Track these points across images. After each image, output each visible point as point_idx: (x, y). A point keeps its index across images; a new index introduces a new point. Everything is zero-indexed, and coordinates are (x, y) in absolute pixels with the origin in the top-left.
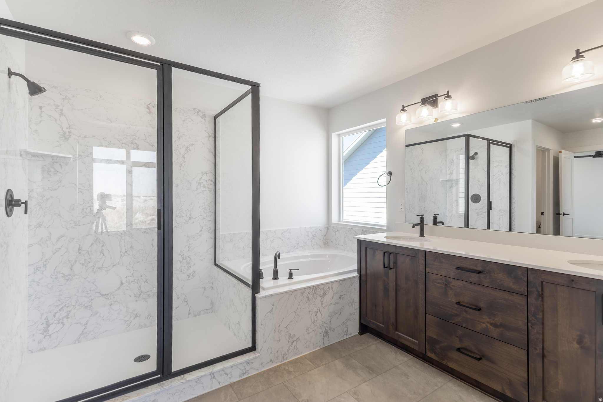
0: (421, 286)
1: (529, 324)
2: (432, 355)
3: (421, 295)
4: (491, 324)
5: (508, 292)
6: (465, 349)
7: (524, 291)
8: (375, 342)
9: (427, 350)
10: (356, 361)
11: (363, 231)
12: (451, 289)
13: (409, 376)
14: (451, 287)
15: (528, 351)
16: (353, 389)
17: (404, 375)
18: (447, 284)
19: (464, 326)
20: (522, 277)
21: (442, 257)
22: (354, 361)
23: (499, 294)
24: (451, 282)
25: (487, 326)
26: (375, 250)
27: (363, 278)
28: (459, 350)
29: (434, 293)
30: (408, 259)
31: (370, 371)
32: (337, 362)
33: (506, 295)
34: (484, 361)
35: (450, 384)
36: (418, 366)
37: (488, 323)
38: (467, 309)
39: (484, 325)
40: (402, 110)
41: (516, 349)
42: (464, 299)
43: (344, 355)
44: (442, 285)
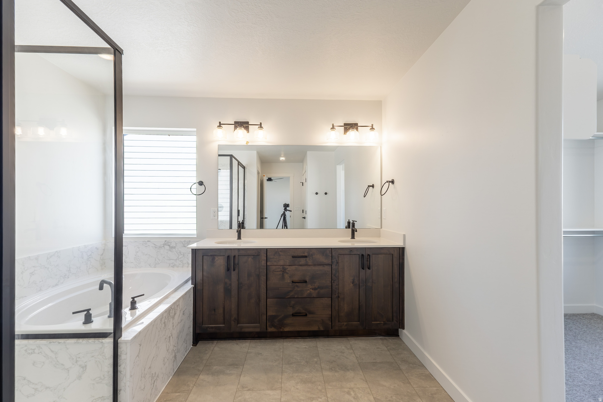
0: (263, 278)
1: (332, 281)
2: (272, 329)
3: (263, 286)
4: (313, 289)
5: (322, 266)
6: (296, 313)
7: (330, 263)
8: (214, 345)
9: (268, 327)
10: (217, 367)
11: (166, 242)
12: (287, 273)
13: (261, 353)
14: (287, 272)
15: (332, 297)
16: (239, 386)
17: (259, 355)
18: (284, 271)
19: (296, 297)
20: (329, 254)
21: (280, 251)
22: (215, 367)
23: (317, 268)
24: (287, 268)
25: (310, 291)
26: (215, 256)
27: (199, 287)
28: (293, 315)
29: (274, 280)
30: (250, 259)
31: (235, 366)
32: (201, 377)
33: (321, 268)
34: (309, 316)
35: (285, 344)
36: (259, 344)
37: (311, 289)
38: (297, 284)
39: (309, 291)
40: (218, 126)
41: (326, 299)
42: (296, 279)
43: (201, 368)
44: (280, 273)
